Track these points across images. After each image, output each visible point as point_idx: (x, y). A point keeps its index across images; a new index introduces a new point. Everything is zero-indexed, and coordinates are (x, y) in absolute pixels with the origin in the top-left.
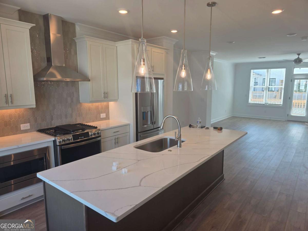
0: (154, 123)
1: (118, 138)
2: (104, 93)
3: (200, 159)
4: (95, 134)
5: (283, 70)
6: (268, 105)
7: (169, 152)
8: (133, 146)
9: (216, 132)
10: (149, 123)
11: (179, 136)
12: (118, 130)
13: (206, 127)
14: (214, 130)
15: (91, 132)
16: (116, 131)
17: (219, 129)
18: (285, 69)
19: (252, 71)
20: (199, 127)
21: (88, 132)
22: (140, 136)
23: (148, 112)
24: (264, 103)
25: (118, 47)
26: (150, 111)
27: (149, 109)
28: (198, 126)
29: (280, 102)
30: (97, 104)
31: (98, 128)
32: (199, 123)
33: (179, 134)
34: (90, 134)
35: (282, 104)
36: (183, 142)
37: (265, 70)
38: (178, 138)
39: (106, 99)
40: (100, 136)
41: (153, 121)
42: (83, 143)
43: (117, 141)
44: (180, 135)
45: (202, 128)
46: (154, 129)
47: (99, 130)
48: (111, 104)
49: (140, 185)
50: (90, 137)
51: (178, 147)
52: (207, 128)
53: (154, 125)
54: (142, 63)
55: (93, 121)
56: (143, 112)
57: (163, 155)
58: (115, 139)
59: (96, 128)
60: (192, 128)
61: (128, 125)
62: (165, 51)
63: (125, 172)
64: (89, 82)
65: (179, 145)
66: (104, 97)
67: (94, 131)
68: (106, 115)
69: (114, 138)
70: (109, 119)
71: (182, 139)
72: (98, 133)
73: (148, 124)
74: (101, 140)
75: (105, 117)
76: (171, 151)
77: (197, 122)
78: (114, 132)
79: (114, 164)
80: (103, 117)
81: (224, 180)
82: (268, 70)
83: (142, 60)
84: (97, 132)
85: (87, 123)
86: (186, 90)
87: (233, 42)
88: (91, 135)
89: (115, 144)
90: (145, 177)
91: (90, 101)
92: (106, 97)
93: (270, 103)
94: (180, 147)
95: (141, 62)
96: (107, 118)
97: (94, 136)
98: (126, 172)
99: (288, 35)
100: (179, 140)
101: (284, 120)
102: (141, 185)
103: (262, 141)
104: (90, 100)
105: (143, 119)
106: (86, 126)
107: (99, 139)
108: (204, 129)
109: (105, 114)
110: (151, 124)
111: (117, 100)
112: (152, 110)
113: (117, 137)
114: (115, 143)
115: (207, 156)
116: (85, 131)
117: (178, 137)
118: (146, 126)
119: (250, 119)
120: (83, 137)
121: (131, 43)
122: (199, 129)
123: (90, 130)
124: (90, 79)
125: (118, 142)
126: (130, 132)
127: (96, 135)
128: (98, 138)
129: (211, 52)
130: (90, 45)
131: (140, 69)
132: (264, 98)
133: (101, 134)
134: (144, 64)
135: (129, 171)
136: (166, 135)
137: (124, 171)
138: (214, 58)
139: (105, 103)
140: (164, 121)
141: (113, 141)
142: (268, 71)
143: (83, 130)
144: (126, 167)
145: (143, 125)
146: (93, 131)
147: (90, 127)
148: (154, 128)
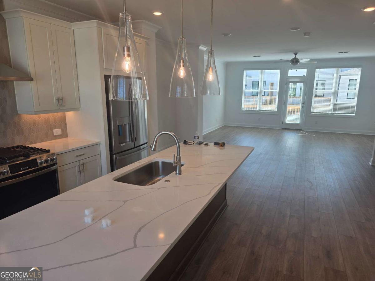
0: (135, 139)
1: (83, 164)
2: (58, 99)
3: (211, 191)
4: (46, 161)
5: (278, 72)
6: (262, 111)
7: (166, 182)
8: (112, 178)
9: (217, 149)
10: (128, 140)
11: (178, 160)
12: (82, 153)
13: (204, 143)
14: (214, 146)
15: (41, 159)
16: (80, 154)
17: (221, 145)
18: (280, 70)
19: (245, 71)
20: (196, 144)
21: (35, 160)
22: (116, 158)
23: (125, 125)
24: (258, 110)
25: (75, 31)
26: (129, 124)
27: (126, 121)
28: (196, 142)
29: (274, 108)
30: (46, 115)
31: (52, 151)
32: (196, 138)
33: (178, 157)
34: (39, 161)
35: (276, 110)
36: (182, 165)
37: (259, 71)
38: (176, 163)
39: (61, 108)
40: (56, 164)
41: (133, 137)
42: (28, 177)
43: (82, 168)
44: (180, 158)
45: (200, 144)
46: (135, 148)
47: (54, 154)
48: (70, 115)
49: (135, 246)
50: (40, 166)
51: (176, 174)
52: (206, 144)
53: (135, 142)
54: (126, 53)
55: (42, 141)
56: (119, 126)
57: (159, 189)
58: (79, 166)
59: (48, 151)
60: (187, 145)
61: (98, 144)
62: (145, 41)
63: (107, 225)
64: (32, 82)
65: (178, 172)
66: (58, 105)
67: (44, 157)
68: (63, 131)
69: (78, 163)
70: (67, 137)
71: (182, 162)
72: (52, 160)
73: (127, 142)
74: (57, 169)
75: (61, 133)
76: (168, 181)
77: (195, 137)
78: (78, 156)
79: (87, 212)
80: (58, 134)
81: (227, 207)
82: (262, 71)
83: (126, 48)
84: (51, 157)
85: (32, 143)
86: (186, 96)
87: (229, 34)
88: (41, 163)
89: (80, 173)
90: (140, 230)
91: (34, 112)
92: (62, 105)
93: (266, 110)
94: (180, 174)
95: (124, 51)
96: (65, 135)
97: (46, 164)
98: (109, 225)
99: (291, 29)
100: (178, 165)
101: (279, 128)
102: (137, 246)
103: (261, 154)
104: (35, 110)
105: (119, 135)
106: (30, 149)
107: (54, 168)
108: (203, 145)
109: (61, 129)
110: (131, 142)
111: (79, 108)
112: (131, 122)
113: (81, 162)
114: (80, 171)
115: (218, 186)
116: (30, 157)
117: (176, 161)
118: (124, 144)
119: (243, 129)
120: (27, 168)
121: (95, 25)
122: (197, 146)
123: (38, 156)
124: (32, 77)
125: (83, 170)
126: (100, 154)
127: (49, 162)
128: (53, 166)
129: (201, 46)
130: (30, 24)
131: (124, 62)
132: (258, 104)
133: (56, 160)
134: (129, 56)
135: (113, 222)
136: (157, 158)
137: (105, 223)
138: (205, 55)
139: (59, 114)
140: (156, 140)
141: (77, 169)
142: (262, 73)
143: (27, 156)
144: (107, 215)
145: (120, 143)
146: (42, 157)
147: (38, 150)
148: (135, 146)
